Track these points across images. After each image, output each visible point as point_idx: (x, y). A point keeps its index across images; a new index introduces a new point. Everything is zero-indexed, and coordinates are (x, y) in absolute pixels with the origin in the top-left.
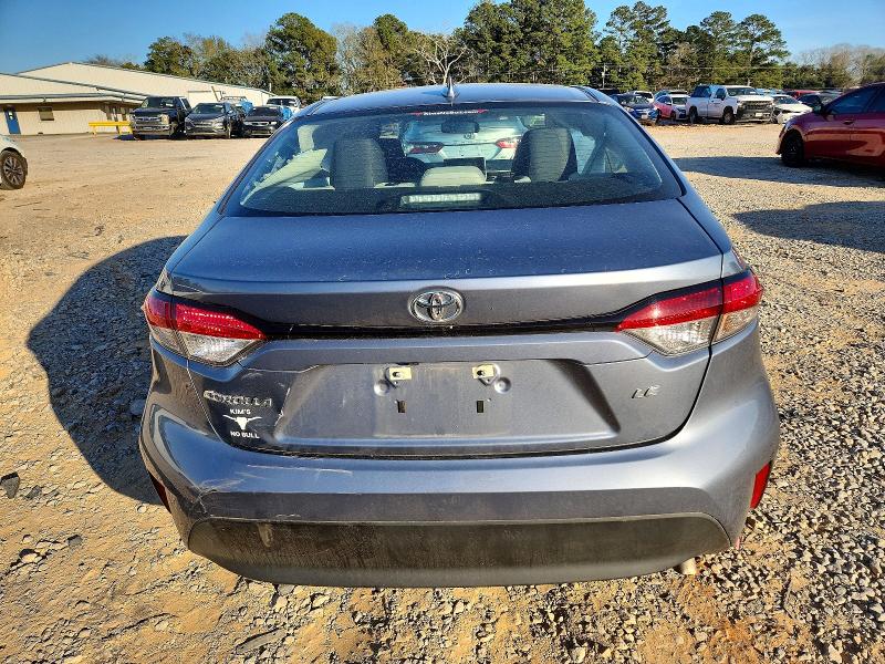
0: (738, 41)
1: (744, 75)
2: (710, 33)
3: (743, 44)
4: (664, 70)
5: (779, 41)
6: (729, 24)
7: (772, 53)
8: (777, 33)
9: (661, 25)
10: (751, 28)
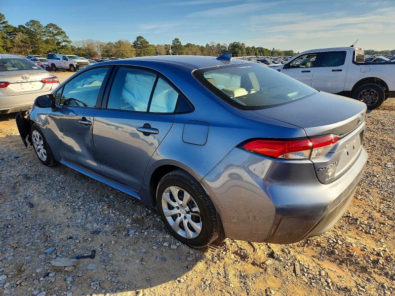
0: (47, 35)
1: (55, 50)
2: (32, 29)
3: (50, 36)
4: (13, 45)
5: (66, 36)
6: (40, 26)
7: (64, 41)
8: (63, 32)
9: (4, 23)
10: (51, 29)
